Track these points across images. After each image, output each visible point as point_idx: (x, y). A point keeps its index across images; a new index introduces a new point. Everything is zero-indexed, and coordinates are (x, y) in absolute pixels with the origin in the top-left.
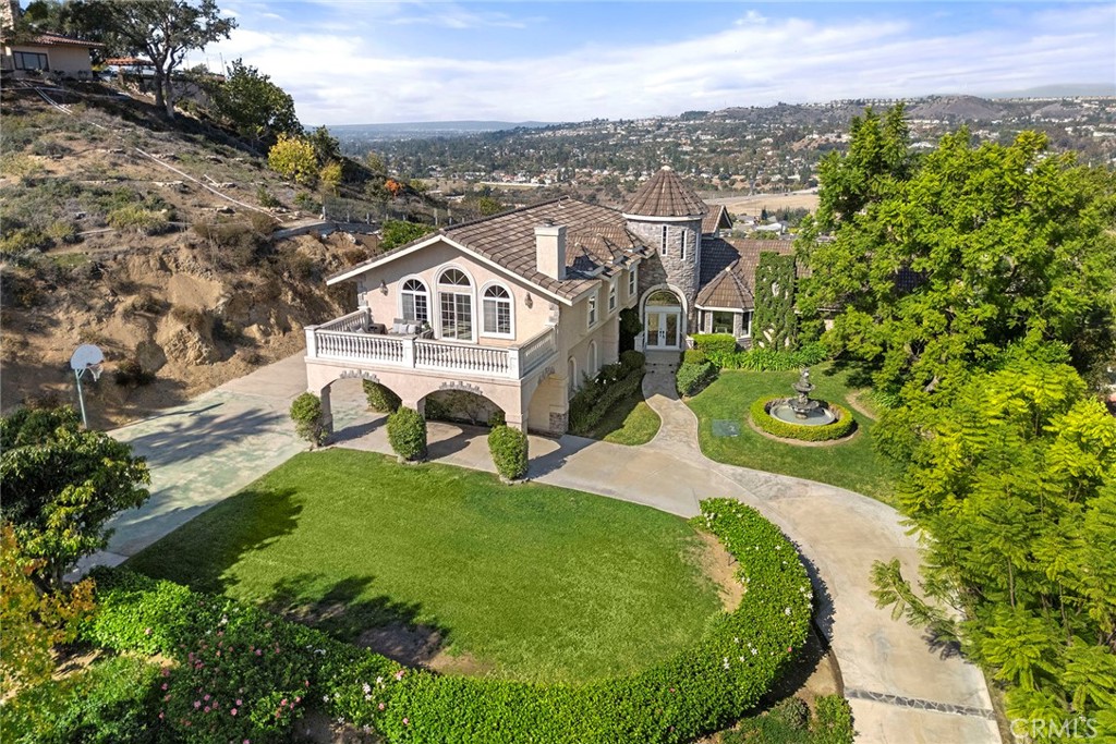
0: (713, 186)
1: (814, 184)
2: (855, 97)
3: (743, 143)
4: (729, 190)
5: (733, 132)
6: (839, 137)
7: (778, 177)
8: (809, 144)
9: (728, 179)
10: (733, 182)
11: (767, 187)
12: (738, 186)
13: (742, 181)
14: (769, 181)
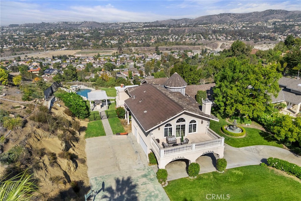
1: (63, 47)
2: (65, 21)
6: (65, 33)
7: (51, 45)
8: (57, 35)
12: (39, 48)
14: (49, 47)
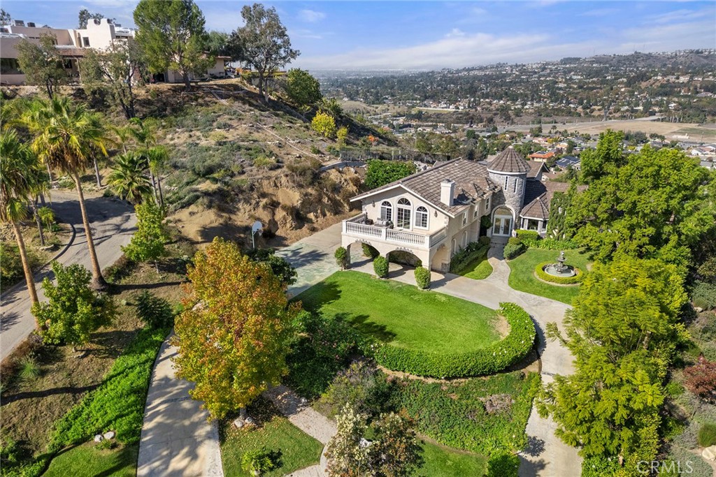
0: (577, 113)
1: (653, 113)
2: (695, 48)
3: (604, 82)
4: (589, 116)
5: (598, 73)
6: (678, 78)
7: (626, 108)
8: (653, 84)
9: (588, 108)
10: (592, 111)
11: (617, 115)
12: (596, 113)
13: (599, 110)
14: (619, 110)
